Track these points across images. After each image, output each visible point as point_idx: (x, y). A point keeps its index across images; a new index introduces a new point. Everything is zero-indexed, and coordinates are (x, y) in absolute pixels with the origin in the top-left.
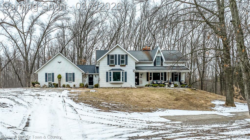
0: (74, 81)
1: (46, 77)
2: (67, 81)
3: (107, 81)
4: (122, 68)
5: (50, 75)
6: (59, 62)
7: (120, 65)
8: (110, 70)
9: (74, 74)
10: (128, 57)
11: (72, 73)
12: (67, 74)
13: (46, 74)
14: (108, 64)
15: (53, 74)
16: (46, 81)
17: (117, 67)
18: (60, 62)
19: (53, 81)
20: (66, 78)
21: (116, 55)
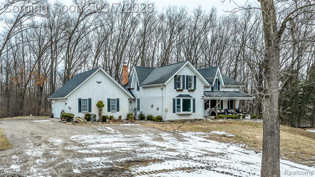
0: (118, 110)
1: (79, 104)
2: (109, 110)
3: (174, 112)
4: (190, 94)
5: (85, 101)
6: (98, 82)
7: (188, 90)
8: (177, 97)
9: (118, 100)
10: (197, 79)
11: (116, 98)
12: (109, 100)
13: (80, 100)
14: (175, 88)
15: (90, 100)
16: (80, 111)
17: (185, 92)
18: (100, 82)
19: (90, 111)
20: (108, 105)
21: (184, 76)
